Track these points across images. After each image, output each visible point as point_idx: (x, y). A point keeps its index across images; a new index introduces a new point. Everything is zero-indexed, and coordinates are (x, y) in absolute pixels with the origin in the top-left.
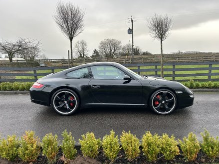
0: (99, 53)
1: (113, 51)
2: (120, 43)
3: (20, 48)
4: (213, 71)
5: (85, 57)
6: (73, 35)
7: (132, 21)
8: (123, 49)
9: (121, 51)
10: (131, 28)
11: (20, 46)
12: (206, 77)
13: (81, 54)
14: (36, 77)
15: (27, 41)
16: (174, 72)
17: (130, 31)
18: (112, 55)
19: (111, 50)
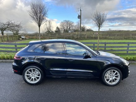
0: (60, 29)
1: (68, 28)
2: (73, 23)
3: (9, 26)
4: (130, 49)
5: (51, 31)
6: (41, 23)
7: (81, 10)
8: (75, 27)
10: (80, 15)
11: (9, 25)
12: (125, 52)
13: (48, 29)
14: (16, 49)
15: (13, 22)
16: (105, 48)
17: (79, 17)
18: (68, 30)
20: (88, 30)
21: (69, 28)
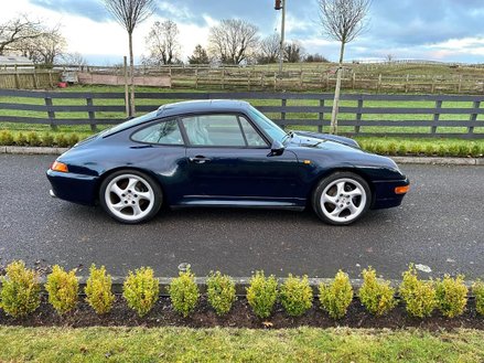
0: (207, 53)
1: (239, 49)
2: (256, 30)
3: (16, 36)
4: (443, 117)
5: (173, 60)
6: (135, 19)
9: (259, 51)
11: (17, 30)
13: (163, 54)
16: (359, 115)
19: (234, 49)
20: (310, 60)
21: (242, 50)
